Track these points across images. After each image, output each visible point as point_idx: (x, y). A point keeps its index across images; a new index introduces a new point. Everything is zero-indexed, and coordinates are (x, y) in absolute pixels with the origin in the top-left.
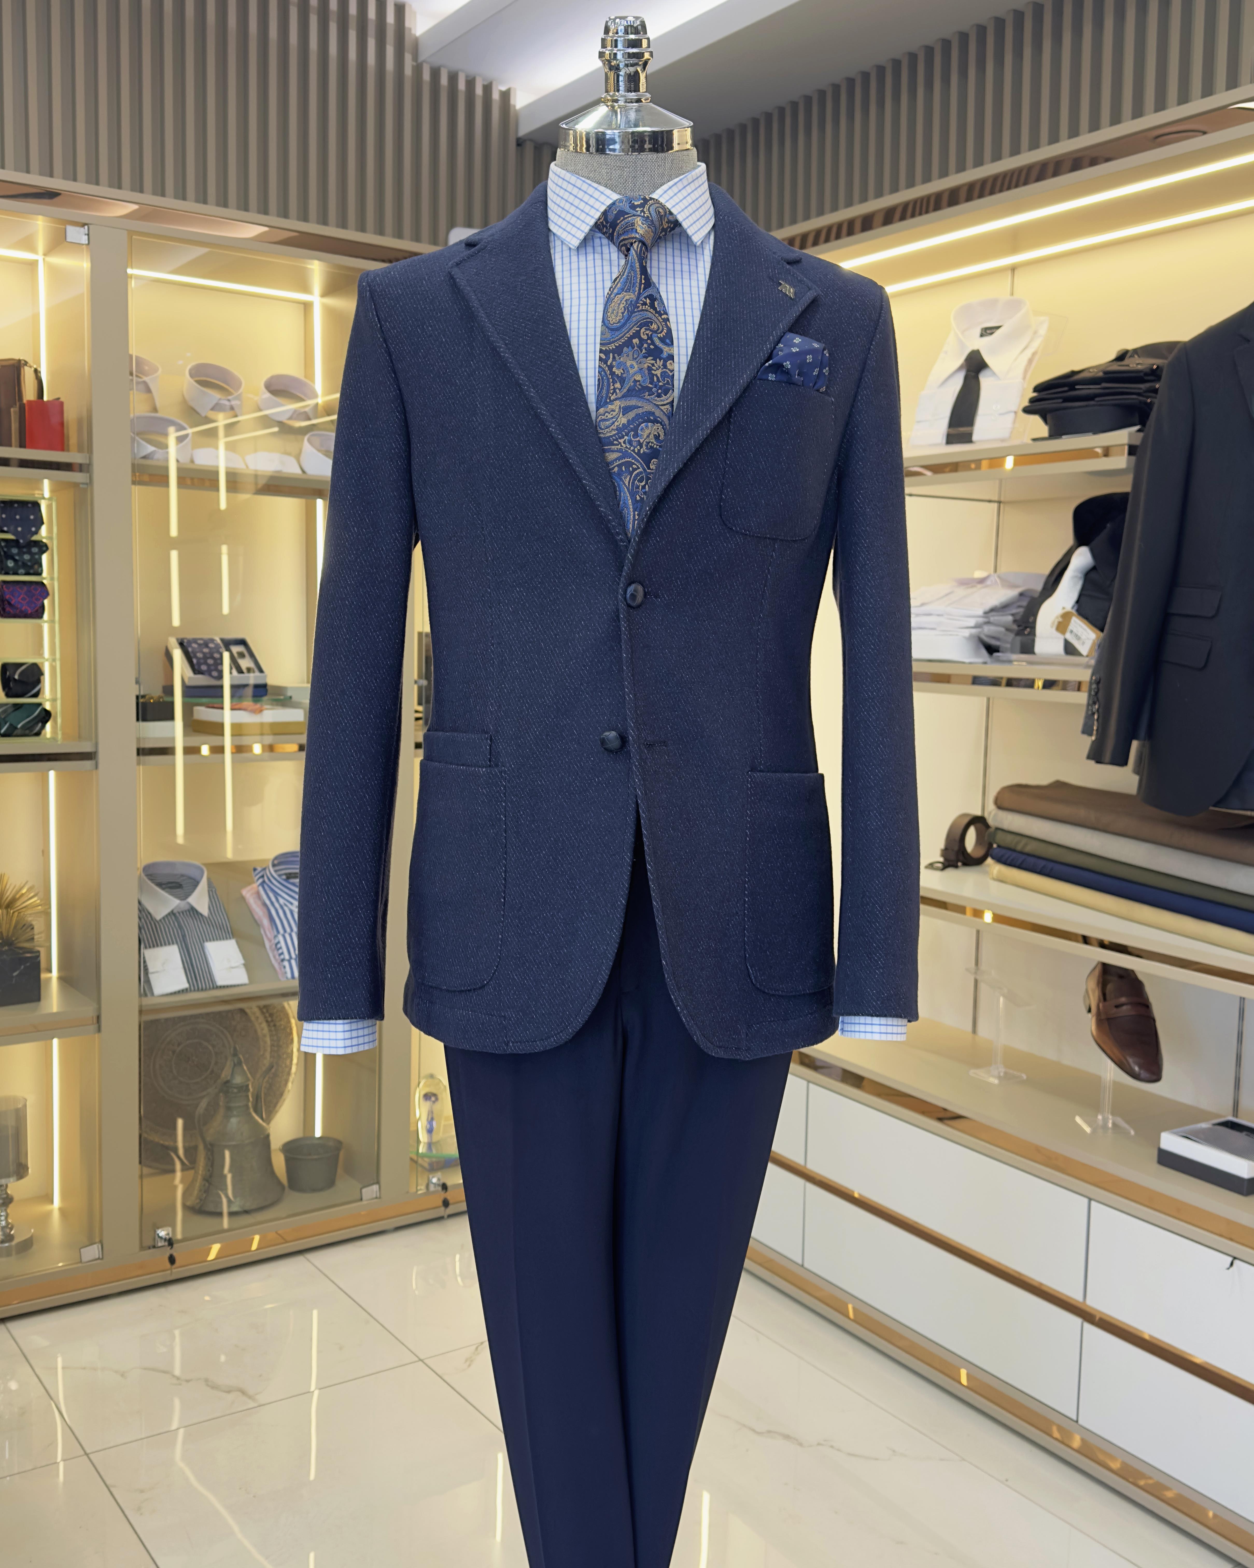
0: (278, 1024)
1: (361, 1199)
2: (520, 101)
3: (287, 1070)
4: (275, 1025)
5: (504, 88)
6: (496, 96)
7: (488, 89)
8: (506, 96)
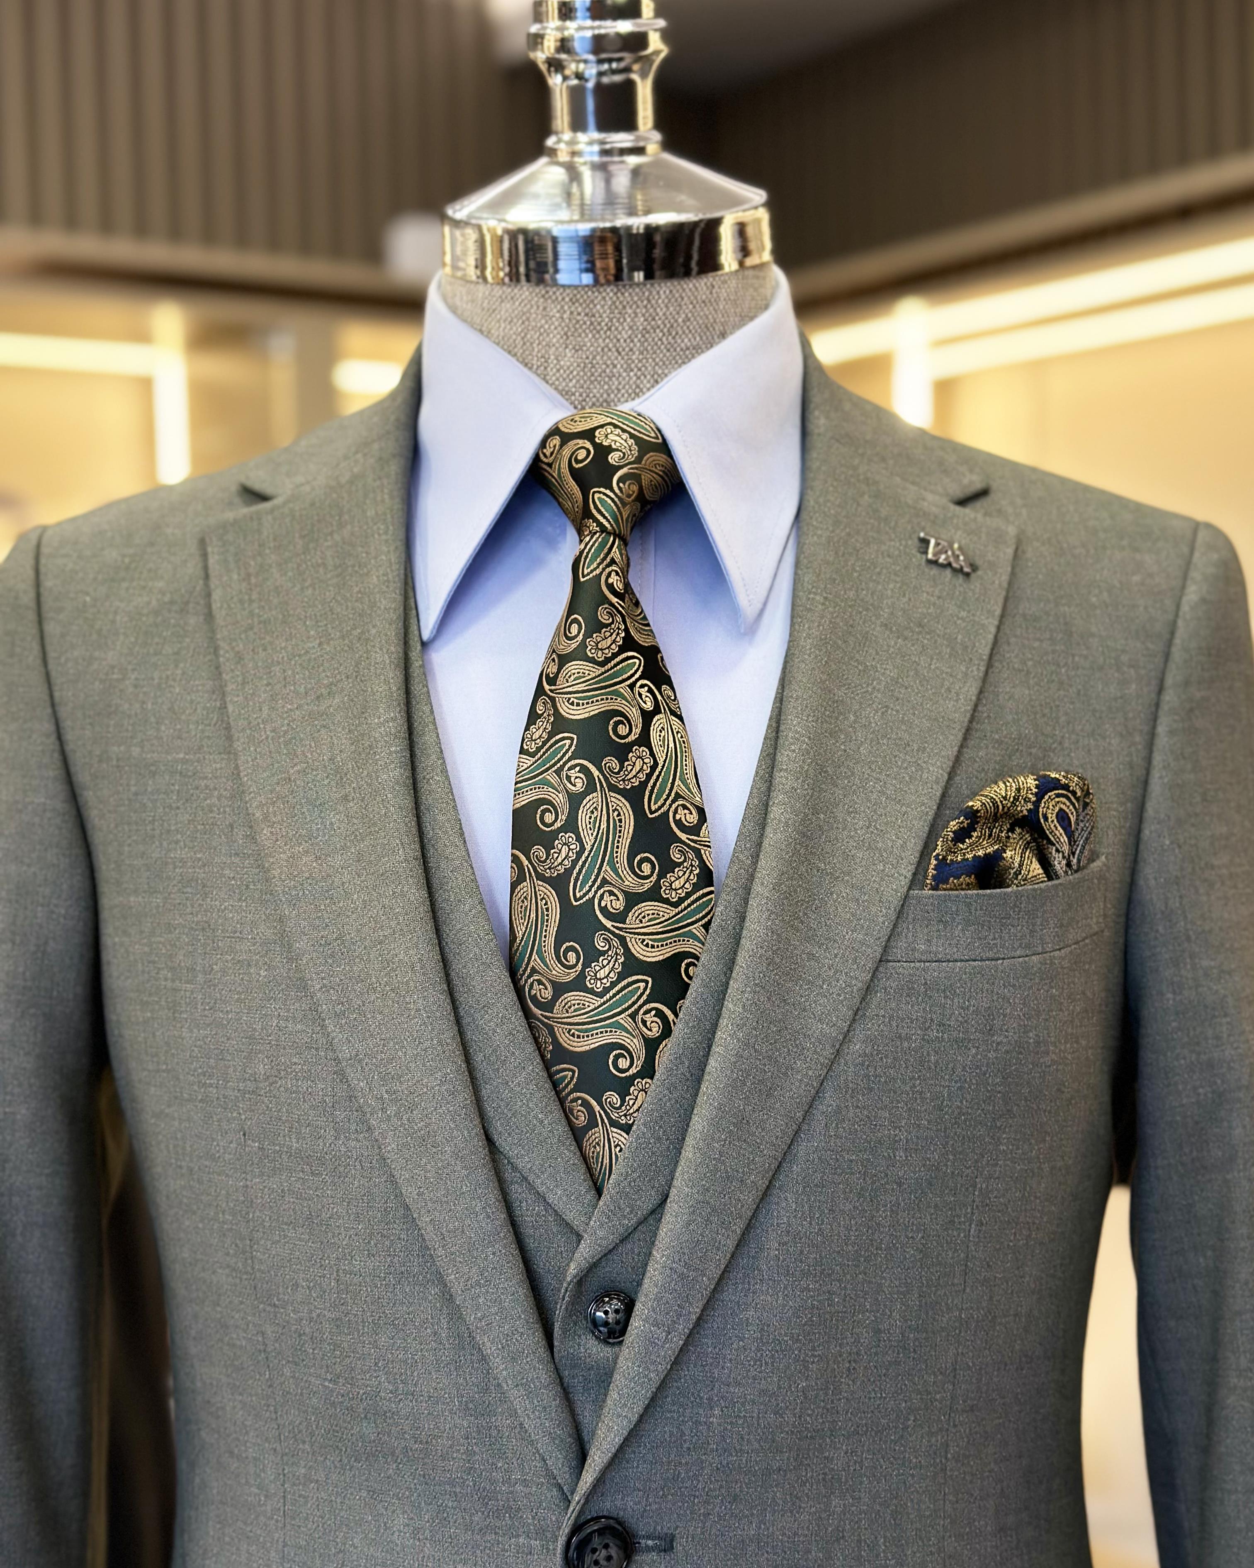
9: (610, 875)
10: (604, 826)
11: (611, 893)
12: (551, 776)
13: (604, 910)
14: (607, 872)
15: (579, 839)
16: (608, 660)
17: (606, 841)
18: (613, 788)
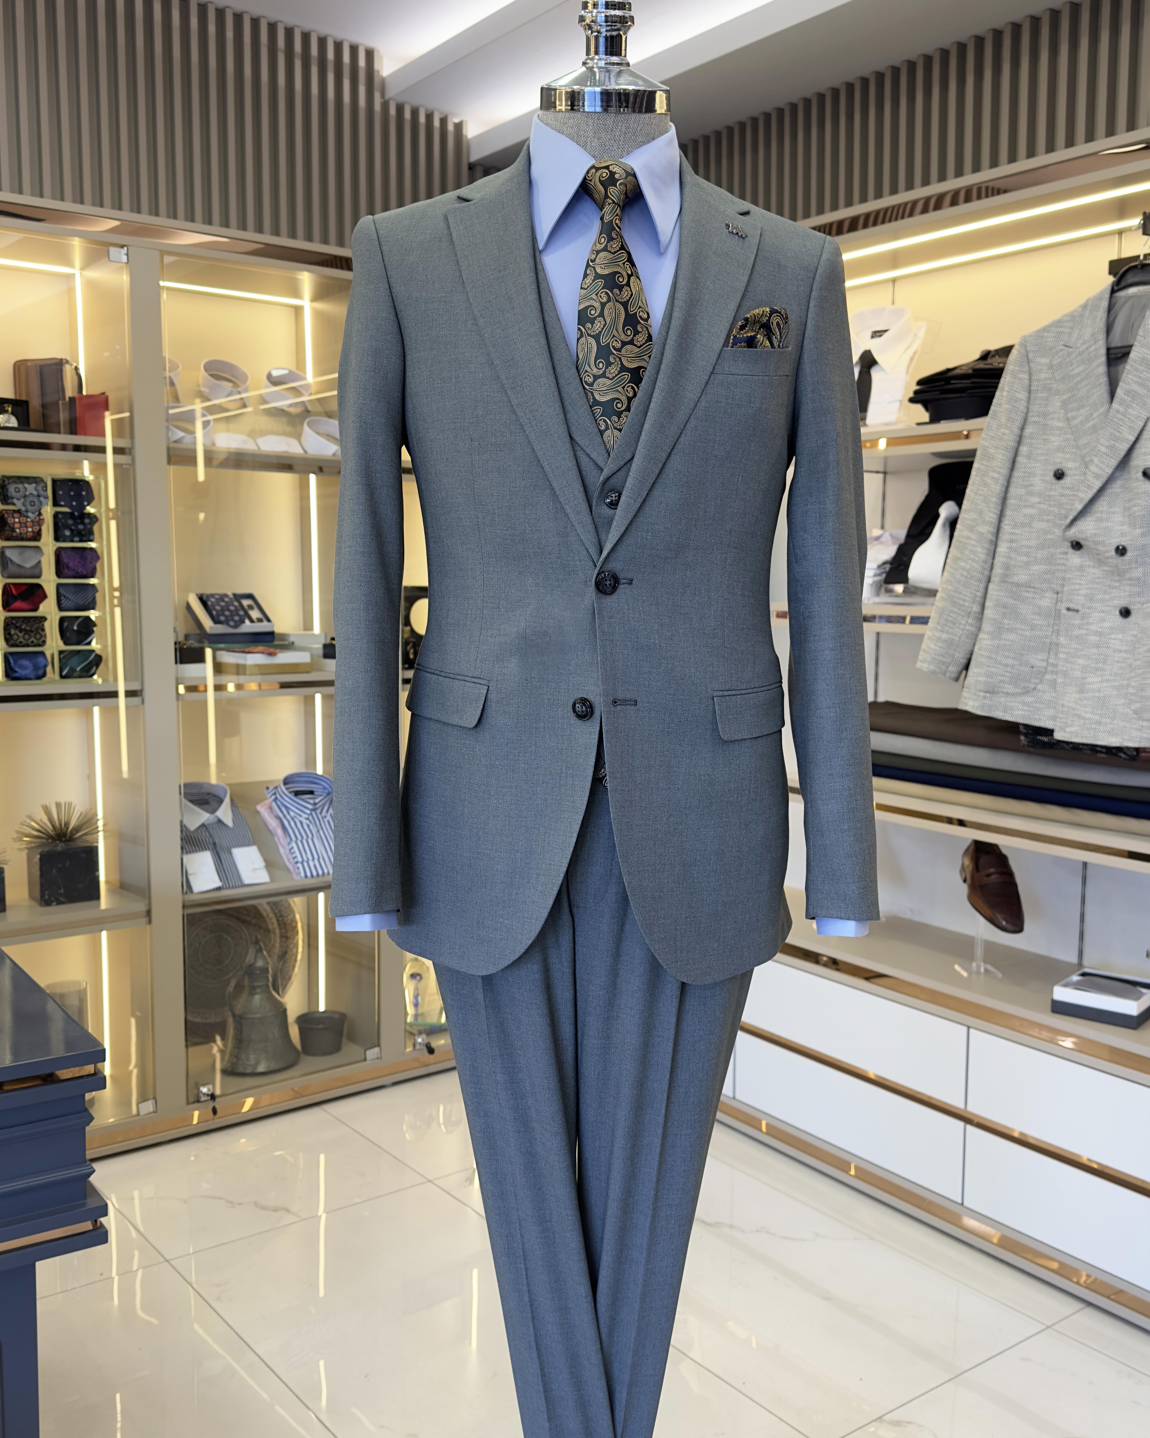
0: (286, 920)
1: (365, 1060)
2: (470, 132)
4: (283, 920)
5: (457, 121)
6: (450, 128)
7: (443, 122)
8: (459, 127)
9: (616, 334)
10: (614, 315)
11: (616, 341)
12: (594, 296)
13: (613, 347)
14: (615, 333)
15: (605, 320)
16: (615, 252)
17: (615, 321)
18: (617, 301)
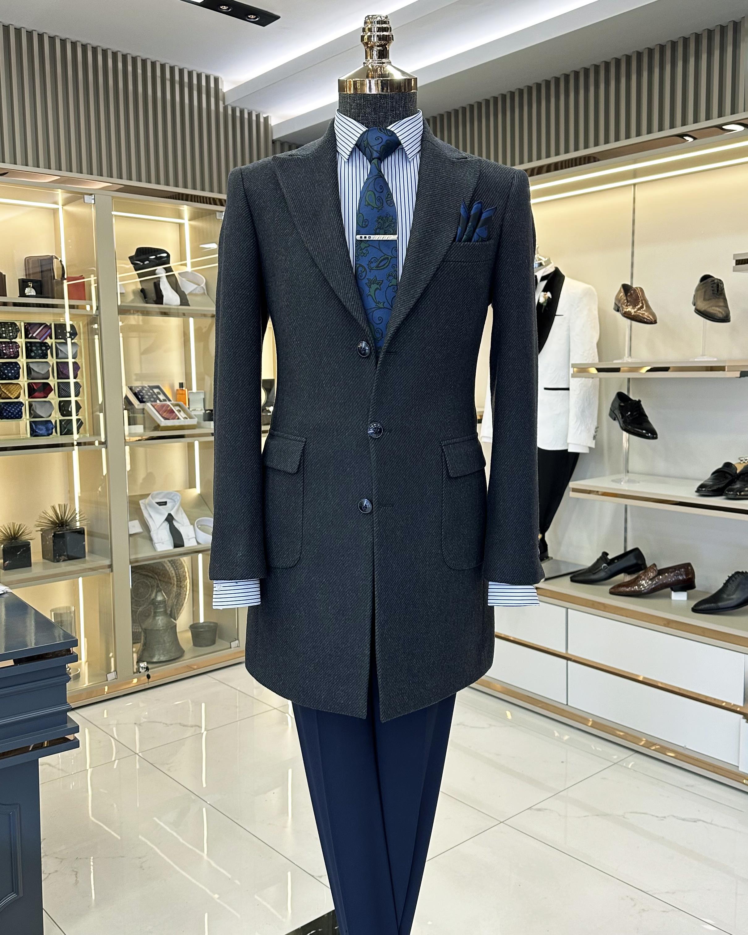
0: (180, 571)
1: (231, 648)
2: (273, 122)
3: (185, 593)
4: (178, 572)
5: (265, 116)
6: (262, 120)
7: (258, 116)
8: (266, 119)
